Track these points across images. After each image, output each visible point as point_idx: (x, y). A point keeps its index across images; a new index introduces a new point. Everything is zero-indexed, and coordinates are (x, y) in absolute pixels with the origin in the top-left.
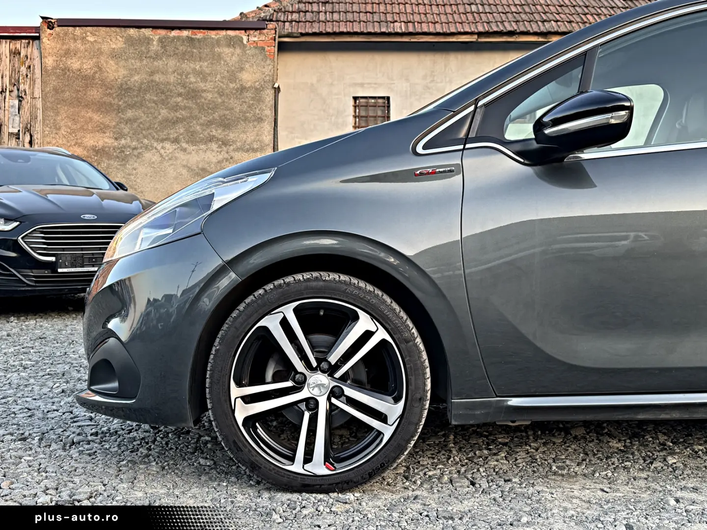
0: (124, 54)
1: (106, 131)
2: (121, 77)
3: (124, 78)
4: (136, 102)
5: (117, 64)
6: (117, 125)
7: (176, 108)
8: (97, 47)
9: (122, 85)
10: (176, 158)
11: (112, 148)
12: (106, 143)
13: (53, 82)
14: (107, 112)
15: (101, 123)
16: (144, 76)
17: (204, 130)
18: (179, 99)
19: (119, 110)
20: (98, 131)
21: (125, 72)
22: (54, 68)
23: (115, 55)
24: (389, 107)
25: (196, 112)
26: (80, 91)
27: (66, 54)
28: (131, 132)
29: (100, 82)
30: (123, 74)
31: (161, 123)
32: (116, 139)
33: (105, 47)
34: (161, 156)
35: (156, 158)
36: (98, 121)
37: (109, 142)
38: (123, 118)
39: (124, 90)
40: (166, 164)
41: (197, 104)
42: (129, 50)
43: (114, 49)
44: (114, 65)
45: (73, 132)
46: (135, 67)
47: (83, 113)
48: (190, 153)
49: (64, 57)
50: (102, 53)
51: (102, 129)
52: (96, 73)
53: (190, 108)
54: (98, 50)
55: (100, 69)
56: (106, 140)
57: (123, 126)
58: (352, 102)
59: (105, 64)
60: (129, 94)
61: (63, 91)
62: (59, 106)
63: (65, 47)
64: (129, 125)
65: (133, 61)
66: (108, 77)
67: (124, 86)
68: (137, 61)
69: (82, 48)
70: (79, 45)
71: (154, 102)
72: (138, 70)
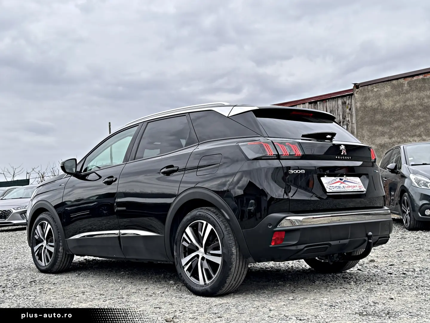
0: (391, 94)
1: (385, 135)
2: (390, 106)
3: (392, 106)
4: (399, 118)
5: (388, 100)
6: (390, 131)
8: (378, 93)
9: (391, 111)
11: (388, 144)
12: (385, 141)
13: (360, 114)
14: (385, 125)
15: (382, 131)
16: (402, 103)
19: (390, 123)
20: (381, 136)
21: (392, 103)
22: (360, 107)
23: (387, 96)
26: (372, 117)
27: (365, 99)
28: (397, 134)
29: (381, 111)
30: (392, 105)
33: (382, 93)
36: (381, 131)
37: (387, 141)
38: (393, 128)
39: (393, 112)
42: (393, 92)
43: (386, 92)
44: (387, 100)
45: (370, 138)
46: (397, 99)
47: (374, 128)
49: (364, 101)
50: (381, 96)
51: (383, 134)
52: (379, 106)
54: (379, 94)
55: (381, 104)
56: (386, 140)
57: (393, 131)
59: (382, 101)
60: (395, 114)
61: (365, 118)
62: (363, 126)
63: (364, 96)
64: (396, 131)
65: (396, 97)
66: (384, 107)
67: (393, 111)
68: (398, 96)
69: (372, 95)
70: (371, 94)
72: (398, 101)
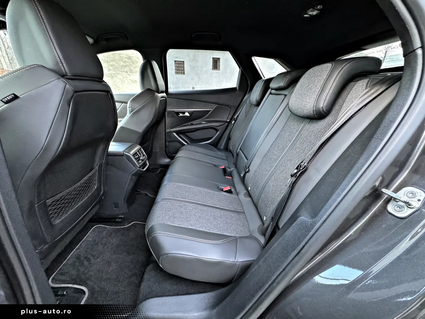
7: (125, 62)
10: (127, 78)
17: (134, 69)
18: (126, 59)
24: (184, 64)
25: (131, 63)
31: (121, 66)
32: (109, 71)
34: (123, 77)
35: (122, 77)
40: (125, 79)
41: (131, 61)
48: (131, 76)
53: (130, 62)
58: (174, 62)
71: (118, 60)
